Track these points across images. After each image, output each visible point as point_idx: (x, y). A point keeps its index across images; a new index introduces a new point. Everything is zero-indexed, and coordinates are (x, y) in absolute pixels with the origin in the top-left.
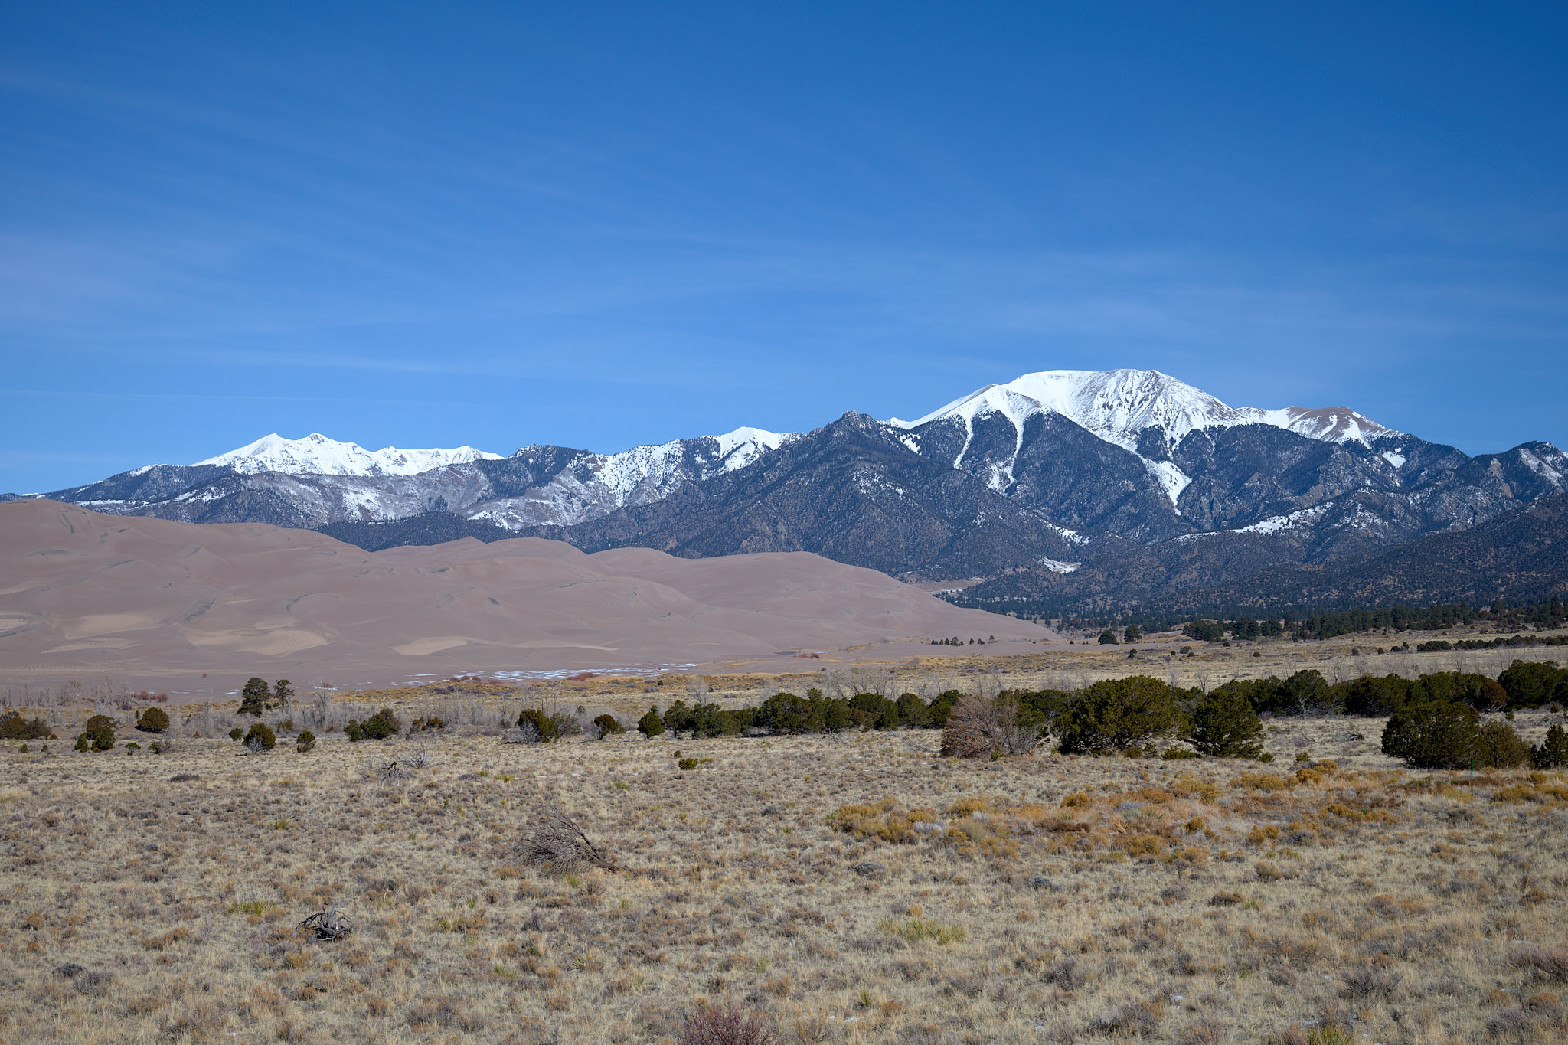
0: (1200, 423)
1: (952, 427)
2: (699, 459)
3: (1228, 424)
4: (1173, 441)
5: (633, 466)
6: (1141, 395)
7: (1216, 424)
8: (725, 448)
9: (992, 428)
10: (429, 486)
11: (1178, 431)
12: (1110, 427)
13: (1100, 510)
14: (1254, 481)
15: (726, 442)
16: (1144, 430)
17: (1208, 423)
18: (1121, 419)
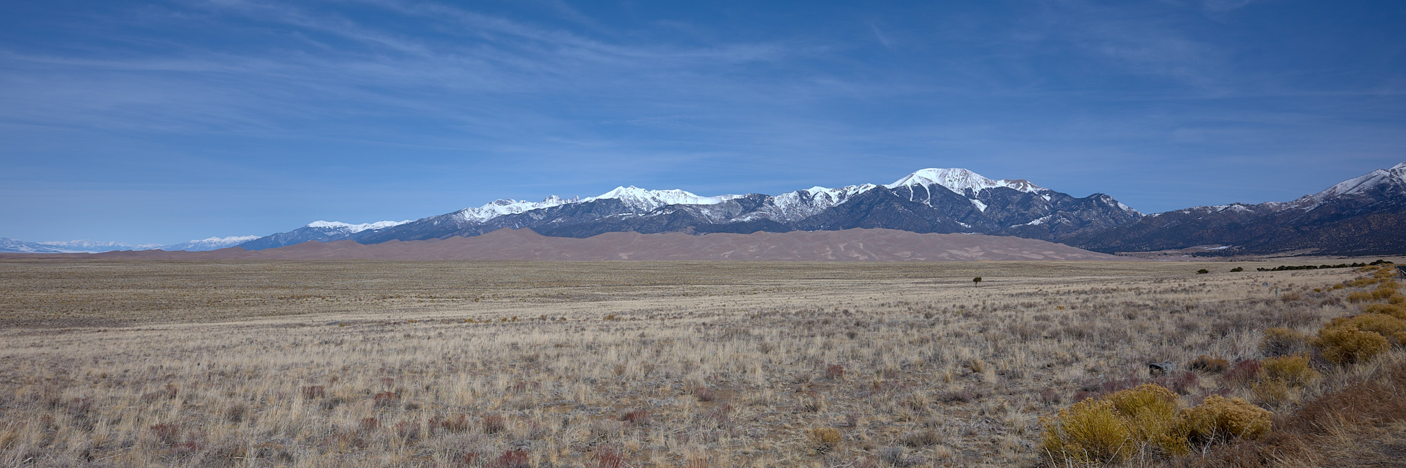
0: (984, 186)
1: (905, 188)
2: (804, 197)
3: (993, 187)
4: (976, 193)
5: (784, 200)
6: (961, 177)
7: (989, 187)
8: (812, 194)
9: (919, 189)
10: (723, 207)
11: (977, 189)
12: (953, 188)
13: (963, 216)
14: (1010, 207)
15: (812, 191)
16: (966, 189)
17: (986, 186)
18: (956, 185)
